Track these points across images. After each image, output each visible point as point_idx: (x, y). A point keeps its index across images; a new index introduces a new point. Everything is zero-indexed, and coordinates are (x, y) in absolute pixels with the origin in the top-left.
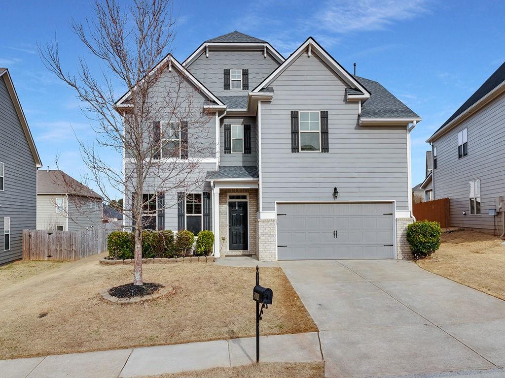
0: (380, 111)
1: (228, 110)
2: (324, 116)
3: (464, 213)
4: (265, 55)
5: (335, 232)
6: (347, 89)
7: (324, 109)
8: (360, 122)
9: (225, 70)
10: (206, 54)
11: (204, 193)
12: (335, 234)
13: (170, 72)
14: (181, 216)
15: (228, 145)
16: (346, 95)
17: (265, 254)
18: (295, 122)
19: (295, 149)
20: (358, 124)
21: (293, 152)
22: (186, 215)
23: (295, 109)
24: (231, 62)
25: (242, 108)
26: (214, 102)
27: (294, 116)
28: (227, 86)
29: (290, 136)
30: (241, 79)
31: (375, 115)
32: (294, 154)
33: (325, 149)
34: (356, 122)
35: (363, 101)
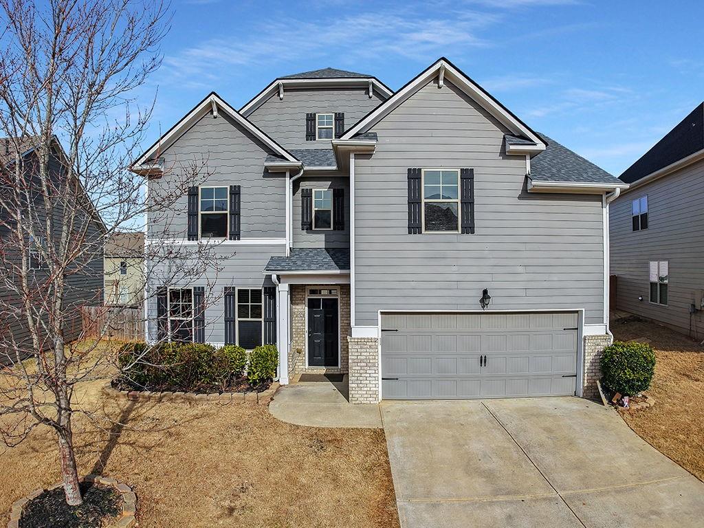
0: (559, 171)
1: (306, 168)
2: (467, 176)
3: (640, 298)
4: (371, 94)
5: (483, 358)
6: (507, 136)
7: (467, 165)
8: (529, 187)
9: (307, 114)
10: (279, 95)
11: (265, 288)
12: (483, 361)
13: (215, 118)
14: (229, 321)
15: (307, 218)
16: (504, 145)
17: (360, 392)
18: (415, 187)
19: (414, 228)
20: (525, 189)
21: (410, 233)
22: (237, 319)
23: (414, 165)
24: (318, 104)
25: (329, 165)
26: (283, 157)
27: (414, 176)
28: (310, 135)
29: (406, 208)
30: (333, 127)
31: (553, 177)
32: (412, 235)
33: (469, 228)
34: (521, 186)
35: (533, 155)
